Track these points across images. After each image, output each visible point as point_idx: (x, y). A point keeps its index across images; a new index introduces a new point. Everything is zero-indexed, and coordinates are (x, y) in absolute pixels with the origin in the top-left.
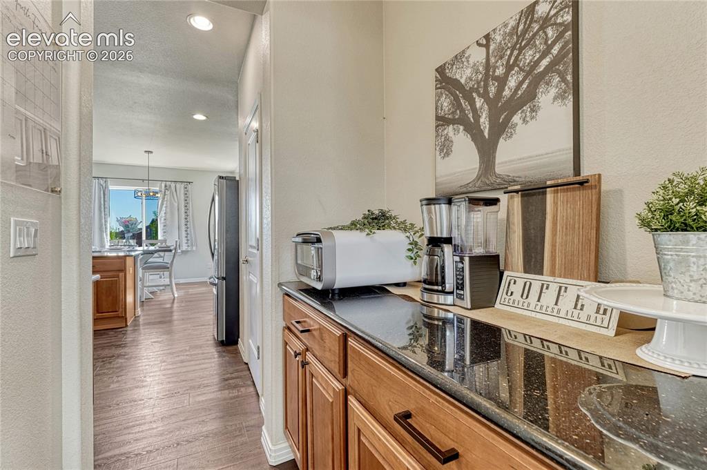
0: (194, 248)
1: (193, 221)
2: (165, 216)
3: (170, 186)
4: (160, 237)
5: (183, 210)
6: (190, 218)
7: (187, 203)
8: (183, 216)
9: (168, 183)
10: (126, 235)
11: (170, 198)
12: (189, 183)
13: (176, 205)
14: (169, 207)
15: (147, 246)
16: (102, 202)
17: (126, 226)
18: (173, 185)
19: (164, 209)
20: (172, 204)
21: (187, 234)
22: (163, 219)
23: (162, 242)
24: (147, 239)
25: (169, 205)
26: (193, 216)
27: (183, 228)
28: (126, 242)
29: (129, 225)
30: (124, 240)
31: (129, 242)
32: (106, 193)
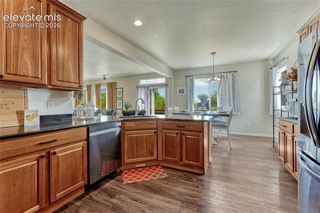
0: (239, 113)
1: (238, 95)
2: (222, 93)
3: (224, 75)
4: (218, 106)
5: (231, 89)
6: (236, 94)
7: (234, 85)
8: (231, 92)
9: (223, 74)
10: (202, 105)
11: (224, 82)
12: (235, 72)
13: (227, 86)
14: (223, 89)
15: (211, 111)
16: (191, 88)
17: (202, 99)
18: (225, 74)
19: (221, 89)
20: (225, 86)
21: (234, 104)
22: (220, 95)
23: (219, 108)
24: (211, 106)
25: (223, 87)
26: (238, 93)
27: (232, 100)
28: (202, 108)
29: (204, 98)
30: (201, 107)
31: (203, 109)
32: (193, 83)
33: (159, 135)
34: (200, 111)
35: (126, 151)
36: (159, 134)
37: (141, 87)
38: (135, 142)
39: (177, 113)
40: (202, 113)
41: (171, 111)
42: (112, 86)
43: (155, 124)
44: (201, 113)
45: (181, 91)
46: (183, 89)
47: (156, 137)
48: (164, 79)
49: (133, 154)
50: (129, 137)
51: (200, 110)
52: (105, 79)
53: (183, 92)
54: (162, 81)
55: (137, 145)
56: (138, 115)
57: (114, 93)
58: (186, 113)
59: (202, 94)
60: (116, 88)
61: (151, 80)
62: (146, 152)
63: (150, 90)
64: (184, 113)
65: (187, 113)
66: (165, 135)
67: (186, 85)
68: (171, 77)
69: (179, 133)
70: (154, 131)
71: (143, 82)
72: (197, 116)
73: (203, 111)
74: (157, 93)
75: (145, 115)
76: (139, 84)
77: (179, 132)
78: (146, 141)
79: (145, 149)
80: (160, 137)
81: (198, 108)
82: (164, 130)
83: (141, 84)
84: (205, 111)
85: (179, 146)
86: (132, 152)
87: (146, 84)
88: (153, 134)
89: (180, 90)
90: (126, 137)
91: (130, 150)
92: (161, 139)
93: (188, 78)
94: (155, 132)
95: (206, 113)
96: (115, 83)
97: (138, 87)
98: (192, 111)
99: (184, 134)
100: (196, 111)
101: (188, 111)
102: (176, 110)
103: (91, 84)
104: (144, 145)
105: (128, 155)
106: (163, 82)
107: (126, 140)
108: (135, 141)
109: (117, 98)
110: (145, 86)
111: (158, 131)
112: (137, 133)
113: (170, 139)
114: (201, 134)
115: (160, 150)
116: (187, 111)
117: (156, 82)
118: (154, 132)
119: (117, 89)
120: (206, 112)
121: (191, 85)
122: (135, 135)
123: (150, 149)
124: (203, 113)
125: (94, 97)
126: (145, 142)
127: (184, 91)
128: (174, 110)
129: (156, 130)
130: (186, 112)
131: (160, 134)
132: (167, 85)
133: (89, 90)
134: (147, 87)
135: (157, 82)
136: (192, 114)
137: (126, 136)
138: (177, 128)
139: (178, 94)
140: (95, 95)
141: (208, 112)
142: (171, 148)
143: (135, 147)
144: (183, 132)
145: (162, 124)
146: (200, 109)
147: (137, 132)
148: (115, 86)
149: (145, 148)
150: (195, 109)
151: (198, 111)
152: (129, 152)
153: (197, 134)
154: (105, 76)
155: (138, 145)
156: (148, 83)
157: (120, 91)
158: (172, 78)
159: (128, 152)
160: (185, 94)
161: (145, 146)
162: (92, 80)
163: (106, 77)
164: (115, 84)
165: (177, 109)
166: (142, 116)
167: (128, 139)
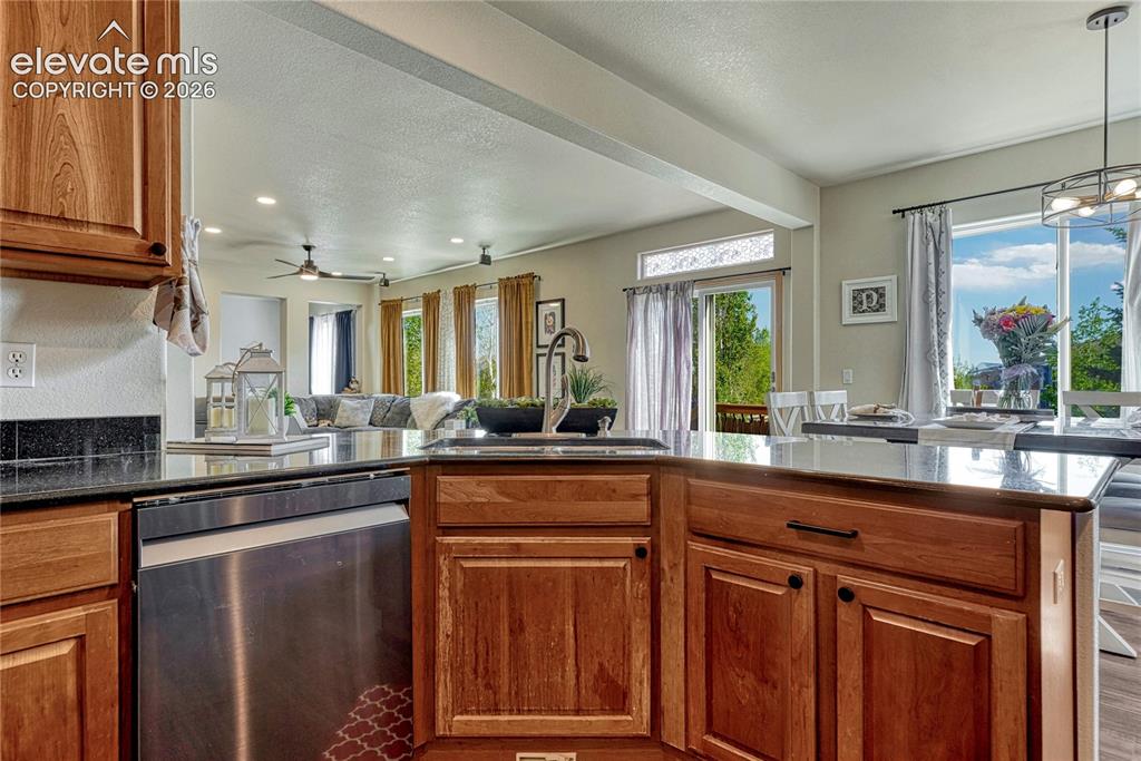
17: (1007, 340)
28: (1007, 398)
29: (1021, 333)
30: (1001, 393)
31: (1019, 399)
32: (943, 247)
33: (668, 575)
34: (996, 418)
35: (443, 659)
36: (665, 564)
37: (648, 290)
38: (504, 609)
39: (837, 422)
40: (1013, 426)
41: (796, 411)
42: (518, 293)
43: (635, 497)
44: (999, 429)
45: (869, 300)
46: (876, 290)
47: (643, 587)
48: (770, 238)
49: (488, 686)
50: (462, 568)
51: (991, 411)
52: (486, 260)
53: (881, 307)
54: (755, 250)
55: (517, 628)
56: (559, 430)
57: (527, 323)
58: (891, 425)
59: (1009, 307)
60: (538, 303)
61: (695, 252)
62: (578, 677)
63: (695, 300)
64: (880, 424)
65: (899, 425)
66: (708, 576)
67: (901, 265)
68: (807, 223)
69: (809, 581)
70: (629, 540)
71: (660, 265)
72: (968, 451)
73: (1016, 418)
74: (753, 325)
75: (600, 435)
76: (639, 278)
77: (805, 570)
78: (576, 607)
79: (571, 661)
80: (673, 588)
81: (980, 395)
82: (698, 546)
83: (649, 274)
84: (1035, 413)
85: (812, 681)
86: (481, 669)
87: (673, 272)
88: (621, 564)
89: (857, 295)
90: (445, 573)
91: (470, 659)
92: (681, 601)
93: (914, 219)
94: (640, 552)
95: (1036, 427)
96: (532, 276)
97: (631, 292)
98: (937, 413)
99: (847, 594)
100: (964, 418)
101: (908, 415)
102: (828, 409)
103: (439, 291)
104: (562, 634)
105: (459, 685)
106: (762, 257)
107: (444, 593)
108: (504, 600)
109: (538, 346)
110: (663, 283)
111: (663, 546)
112: (517, 551)
113: (739, 613)
114: (1004, 618)
115: (673, 681)
116: (897, 412)
117: (721, 260)
118: (632, 553)
119: (540, 306)
120: (1043, 423)
121: (932, 260)
122: (504, 564)
123: (601, 665)
124: (1021, 429)
125: (448, 344)
126: (570, 613)
127: (882, 296)
128: (813, 406)
129: (645, 540)
130: (890, 418)
131: (674, 566)
132: (784, 271)
133: (431, 317)
134: (674, 288)
135: (727, 261)
136: (934, 432)
137: (444, 564)
138: (792, 540)
139: (848, 317)
140: (453, 335)
141: (1056, 425)
142: (750, 680)
143: (505, 638)
144: (847, 579)
145: (689, 501)
146: (994, 406)
147: (518, 545)
148: (536, 291)
149: (571, 651)
150: (959, 405)
151: (982, 417)
152: (468, 669)
153: (967, 607)
154: (488, 246)
155: (522, 629)
156: (685, 269)
157: (553, 314)
158: (811, 227)
159: (457, 669)
160: (891, 314)
161: (572, 641)
162: (442, 272)
163: (491, 252)
164: (531, 283)
165: (834, 402)
166: (584, 436)
167: (460, 585)
